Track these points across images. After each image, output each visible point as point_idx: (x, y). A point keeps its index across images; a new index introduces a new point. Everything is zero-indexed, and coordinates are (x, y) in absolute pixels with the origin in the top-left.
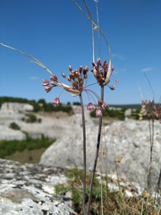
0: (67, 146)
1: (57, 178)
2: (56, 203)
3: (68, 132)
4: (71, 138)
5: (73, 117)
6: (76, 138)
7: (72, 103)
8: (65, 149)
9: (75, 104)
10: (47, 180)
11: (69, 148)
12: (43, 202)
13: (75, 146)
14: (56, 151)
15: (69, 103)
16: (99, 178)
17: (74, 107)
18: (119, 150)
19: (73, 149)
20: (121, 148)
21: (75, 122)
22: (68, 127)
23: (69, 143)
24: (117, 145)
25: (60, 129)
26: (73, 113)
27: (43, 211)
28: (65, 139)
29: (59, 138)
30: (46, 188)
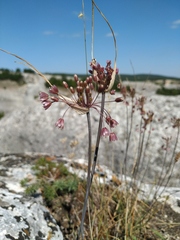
0: (18, 121)
1: (20, 170)
2: (28, 204)
3: (18, 105)
4: (23, 112)
5: (24, 87)
6: (30, 112)
7: (22, 70)
8: (16, 126)
9: (26, 71)
10: (9, 173)
11: (21, 124)
12: (13, 207)
13: (28, 121)
14: (5, 127)
15: (18, 70)
16: (66, 165)
17: (25, 75)
18: (77, 125)
19: (26, 125)
20: (80, 122)
21: (26, 94)
22: (17, 99)
23: (21, 118)
24: (76, 120)
25: (8, 101)
26: (24, 83)
27: (16, 217)
28: (16, 114)
29: (8, 112)
30: (10, 186)
